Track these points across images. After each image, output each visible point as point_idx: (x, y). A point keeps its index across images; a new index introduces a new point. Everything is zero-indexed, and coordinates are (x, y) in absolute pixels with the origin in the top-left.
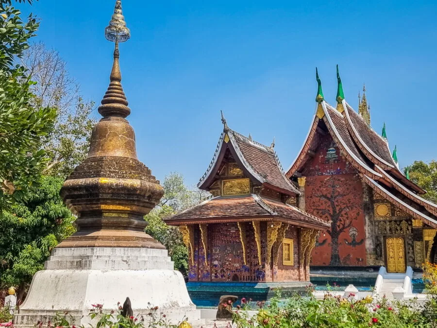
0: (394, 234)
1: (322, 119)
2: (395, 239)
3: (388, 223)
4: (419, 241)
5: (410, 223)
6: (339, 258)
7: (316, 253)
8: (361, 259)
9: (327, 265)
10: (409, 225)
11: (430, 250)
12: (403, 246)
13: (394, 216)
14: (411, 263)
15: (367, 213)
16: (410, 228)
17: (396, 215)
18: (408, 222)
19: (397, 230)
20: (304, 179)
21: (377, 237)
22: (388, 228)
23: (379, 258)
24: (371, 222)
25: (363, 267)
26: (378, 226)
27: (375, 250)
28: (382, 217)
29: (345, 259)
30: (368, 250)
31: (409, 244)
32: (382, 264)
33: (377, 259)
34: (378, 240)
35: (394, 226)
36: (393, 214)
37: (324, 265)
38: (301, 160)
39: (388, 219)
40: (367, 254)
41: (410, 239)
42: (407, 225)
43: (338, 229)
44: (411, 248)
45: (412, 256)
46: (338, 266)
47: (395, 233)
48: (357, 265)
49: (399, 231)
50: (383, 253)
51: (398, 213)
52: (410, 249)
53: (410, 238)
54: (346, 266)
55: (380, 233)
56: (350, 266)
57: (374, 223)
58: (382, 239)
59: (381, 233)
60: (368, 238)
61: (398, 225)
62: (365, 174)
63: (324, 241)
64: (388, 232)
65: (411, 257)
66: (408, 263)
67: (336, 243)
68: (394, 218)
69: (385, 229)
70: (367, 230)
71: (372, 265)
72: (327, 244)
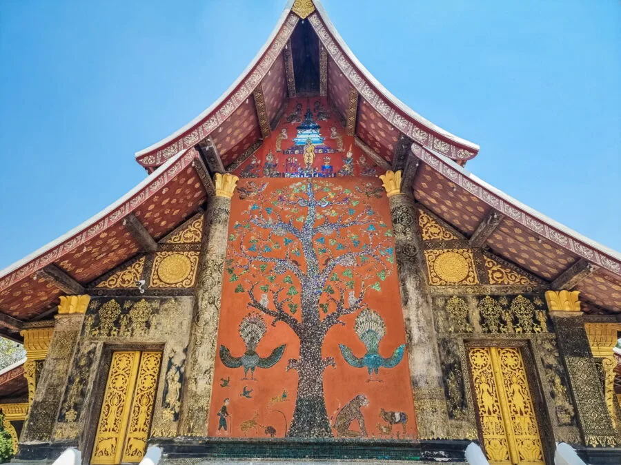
0: (494, 333)
1: (306, 20)
2: (493, 351)
3: (474, 303)
4: (581, 356)
5: (539, 303)
6: (323, 411)
7: (245, 393)
8: (397, 415)
9: (280, 436)
10: (537, 307)
11: (609, 387)
12: (521, 374)
13: (488, 283)
14: (566, 429)
15: (409, 270)
16: (541, 317)
17: (492, 282)
18: (532, 301)
19: (505, 323)
20: (232, 180)
21: (444, 343)
22: (475, 317)
23: (457, 412)
24: (424, 296)
25: (410, 445)
26: (444, 308)
27: (444, 382)
28: (452, 285)
29: (343, 414)
30: (422, 384)
31: (550, 367)
32: (471, 434)
33: (451, 416)
34: (449, 352)
35: (492, 310)
36: (484, 279)
37: (269, 437)
38: (238, 101)
39: (470, 290)
40: (417, 398)
41: (550, 351)
42: (532, 307)
43: (323, 316)
44: (558, 381)
45: (567, 405)
46: (321, 439)
47: (499, 331)
48: (387, 438)
49: (510, 325)
50: (468, 396)
51: (497, 275)
52: (553, 382)
53: (548, 346)
54: (348, 439)
55: (452, 329)
56: (364, 439)
57: (430, 300)
58: (462, 348)
59: (456, 331)
60: (420, 342)
61: (504, 308)
62: (427, 144)
63: (277, 352)
64: (478, 328)
65: (562, 408)
66: (558, 433)
67: (316, 360)
68: (490, 288)
69: (468, 319)
70: (413, 318)
71: (442, 436)
72: (283, 361)
